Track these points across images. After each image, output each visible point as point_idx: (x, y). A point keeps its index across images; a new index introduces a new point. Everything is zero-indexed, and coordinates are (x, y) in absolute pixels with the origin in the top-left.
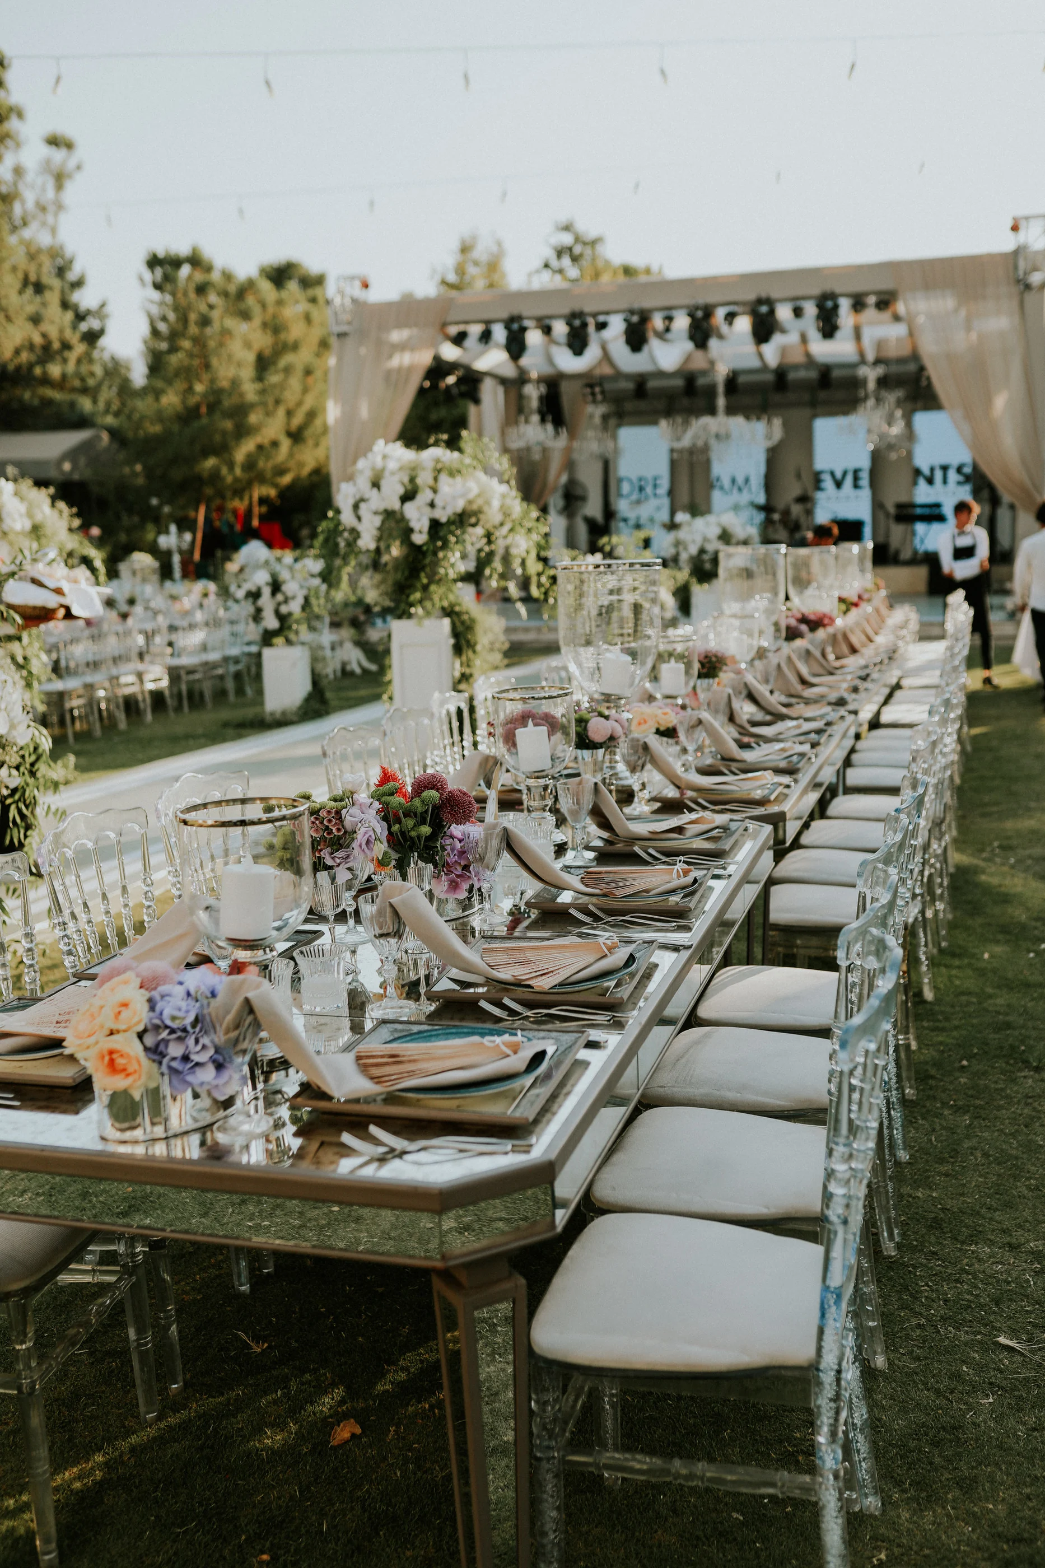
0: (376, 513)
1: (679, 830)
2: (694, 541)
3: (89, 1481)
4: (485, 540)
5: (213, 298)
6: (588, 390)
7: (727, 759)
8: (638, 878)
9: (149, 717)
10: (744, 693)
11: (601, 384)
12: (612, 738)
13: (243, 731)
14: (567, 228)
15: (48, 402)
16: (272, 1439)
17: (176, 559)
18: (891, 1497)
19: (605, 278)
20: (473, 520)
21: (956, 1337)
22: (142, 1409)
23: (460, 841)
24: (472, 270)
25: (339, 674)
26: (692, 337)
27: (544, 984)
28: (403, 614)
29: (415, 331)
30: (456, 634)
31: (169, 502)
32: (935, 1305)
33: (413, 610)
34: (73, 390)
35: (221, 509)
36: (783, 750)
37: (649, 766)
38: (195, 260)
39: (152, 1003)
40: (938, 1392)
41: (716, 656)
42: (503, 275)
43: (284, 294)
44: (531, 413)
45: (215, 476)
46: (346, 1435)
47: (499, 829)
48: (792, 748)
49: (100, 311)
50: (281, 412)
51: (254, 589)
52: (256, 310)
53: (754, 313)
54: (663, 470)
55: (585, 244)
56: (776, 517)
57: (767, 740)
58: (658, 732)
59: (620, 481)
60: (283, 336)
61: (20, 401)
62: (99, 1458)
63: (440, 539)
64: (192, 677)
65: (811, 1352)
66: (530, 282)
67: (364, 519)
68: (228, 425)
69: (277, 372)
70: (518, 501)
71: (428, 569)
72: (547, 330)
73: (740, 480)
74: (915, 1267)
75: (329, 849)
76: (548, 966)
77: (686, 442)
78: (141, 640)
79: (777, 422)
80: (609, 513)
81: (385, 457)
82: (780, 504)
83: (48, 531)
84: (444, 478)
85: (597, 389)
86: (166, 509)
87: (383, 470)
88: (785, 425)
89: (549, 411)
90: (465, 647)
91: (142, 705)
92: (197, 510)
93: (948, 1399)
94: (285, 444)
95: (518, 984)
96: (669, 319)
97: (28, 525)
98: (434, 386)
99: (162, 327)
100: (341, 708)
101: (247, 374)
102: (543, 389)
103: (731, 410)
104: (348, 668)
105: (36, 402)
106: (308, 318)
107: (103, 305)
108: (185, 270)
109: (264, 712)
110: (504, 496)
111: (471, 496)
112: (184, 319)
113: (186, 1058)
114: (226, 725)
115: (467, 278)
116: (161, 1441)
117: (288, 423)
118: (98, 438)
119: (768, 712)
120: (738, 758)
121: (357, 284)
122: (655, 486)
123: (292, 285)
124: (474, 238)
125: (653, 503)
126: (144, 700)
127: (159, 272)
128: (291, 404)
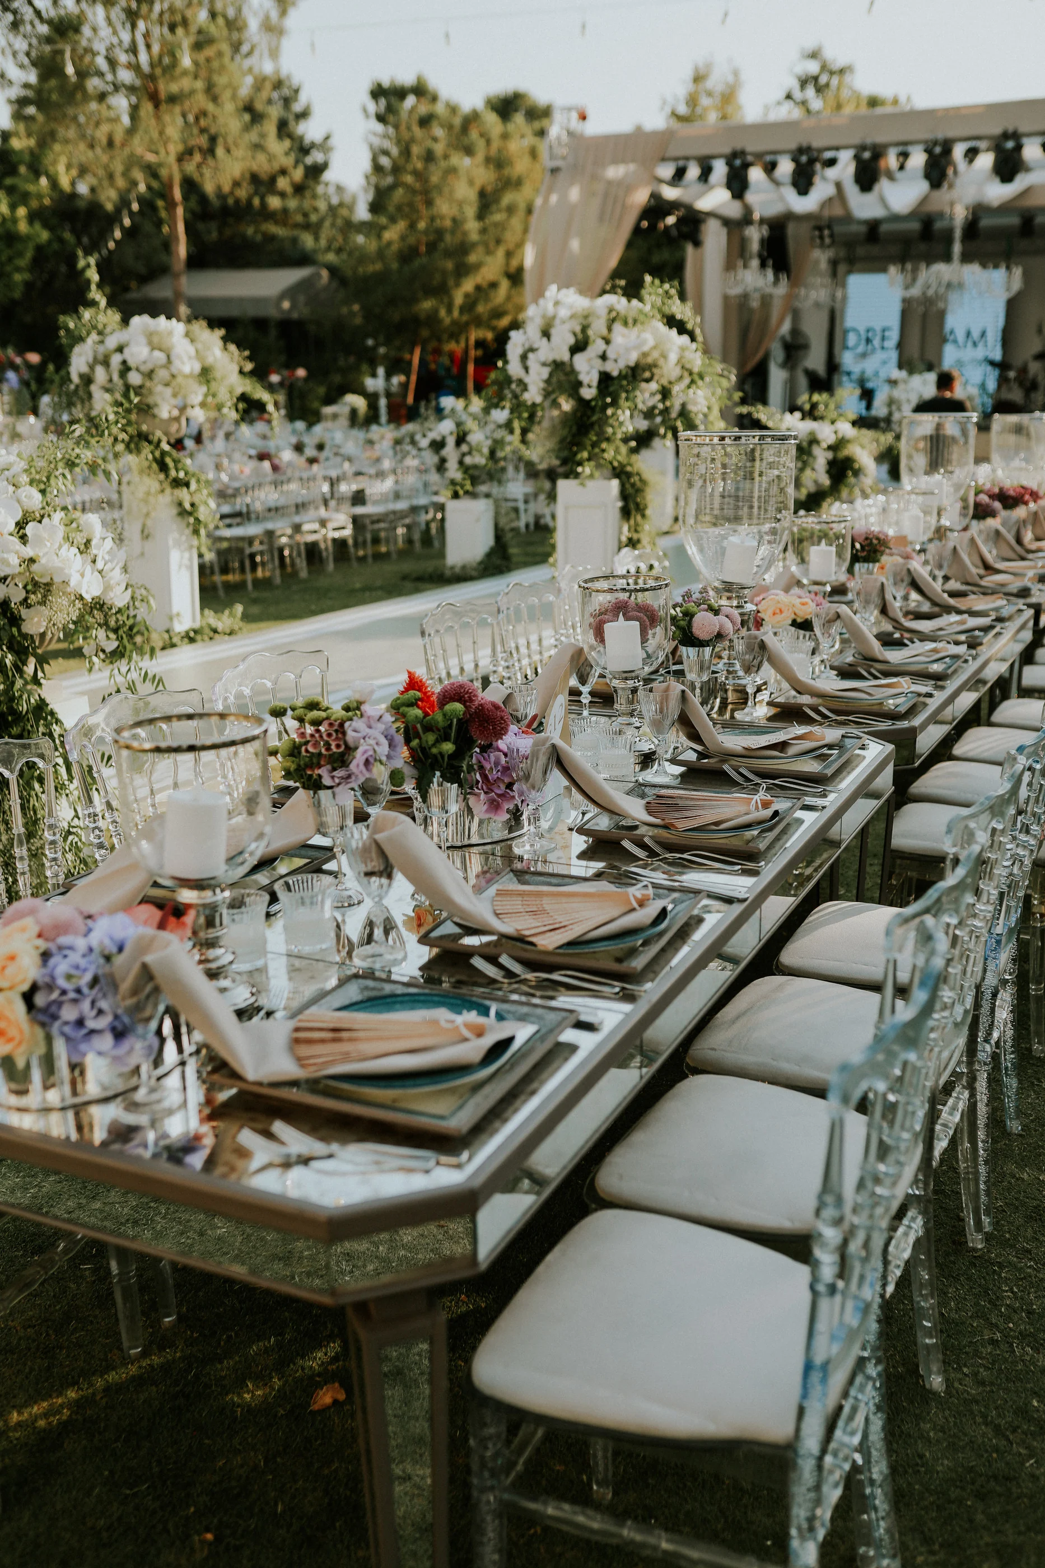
0: (544, 364)
1: (782, 746)
2: (908, 401)
3: (55, 1420)
4: (659, 397)
5: (439, 132)
6: (817, 233)
7: (870, 659)
8: (712, 807)
9: (331, 566)
10: (907, 580)
11: (829, 227)
12: (720, 636)
13: (420, 585)
14: (814, 55)
15: (271, 238)
16: (252, 1394)
17: (383, 402)
18: (915, 1557)
19: (848, 110)
20: (647, 375)
21: (1033, 1362)
22: (126, 1344)
23: (506, 755)
24: (705, 101)
25: (532, 527)
26: (927, 176)
27: (548, 942)
28: (571, 474)
29: (632, 167)
30: (624, 496)
31: (387, 343)
32: (1016, 1318)
33: (580, 469)
34: (296, 226)
35: (437, 352)
36: (935, 651)
37: (766, 666)
38: (420, 90)
39: (46, 956)
40: (997, 1430)
41: (878, 539)
42: (740, 108)
43: (511, 127)
44: (751, 257)
45: (432, 319)
46: (328, 1400)
47: (548, 744)
48: (946, 650)
49: (324, 145)
50: (500, 253)
51: (439, 438)
52: (481, 144)
53: (998, 148)
54: (894, 321)
55: (832, 73)
56: (1012, 374)
57: (923, 637)
58: (794, 624)
59: (845, 332)
60: (506, 172)
61: (244, 237)
62: (72, 1394)
63: (610, 395)
64: (376, 526)
65: (789, 1430)
66: (766, 114)
67: (531, 371)
68: (449, 265)
69: (499, 210)
70: (699, 354)
71: (596, 428)
72: (770, 168)
73: (976, 334)
74: (1001, 1266)
75: (329, 767)
76: (561, 919)
77: (915, 291)
78: (326, 488)
79: (1018, 272)
80: (833, 366)
81: (557, 303)
82: (1018, 362)
83: (217, 374)
84: (618, 327)
85: (826, 232)
86: (382, 350)
87: (554, 317)
88: (1026, 276)
89: (769, 256)
90: (633, 512)
91: (324, 554)
92: (412, 353)
93: (1008, 1440)
94: (505, 284)
95: (520, 939)
96: (905, 155)
97: (197, 368)
98: (653, 227)
99: (385, 161)
100: (526, 564)
101: (470, 212)
102: (765, 231)
103: (967, 258)
104: (542, 521)
105: (259, 238)
106: (533, 153)
107: (327, 138)
108: (410, 100)
109: (444, 565)
110: (683, 349)
111: (646, 348)
112: (406, 152)
113: (80, 1023)
114: (405, 578)
115: (699, 110)
116: (139, 1382)
117: (507, 264)
118: (318, 275)
119: (934, 604)
120: (881, 658)
121: (574, 115)
122: (883, 339)
123: (519, 118)
124: (709, 66)
125: (879, 356)
126: (326, 549)
127: (383, 102)
128: (511, 246)
